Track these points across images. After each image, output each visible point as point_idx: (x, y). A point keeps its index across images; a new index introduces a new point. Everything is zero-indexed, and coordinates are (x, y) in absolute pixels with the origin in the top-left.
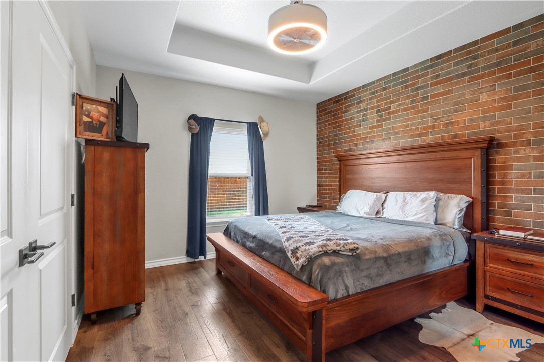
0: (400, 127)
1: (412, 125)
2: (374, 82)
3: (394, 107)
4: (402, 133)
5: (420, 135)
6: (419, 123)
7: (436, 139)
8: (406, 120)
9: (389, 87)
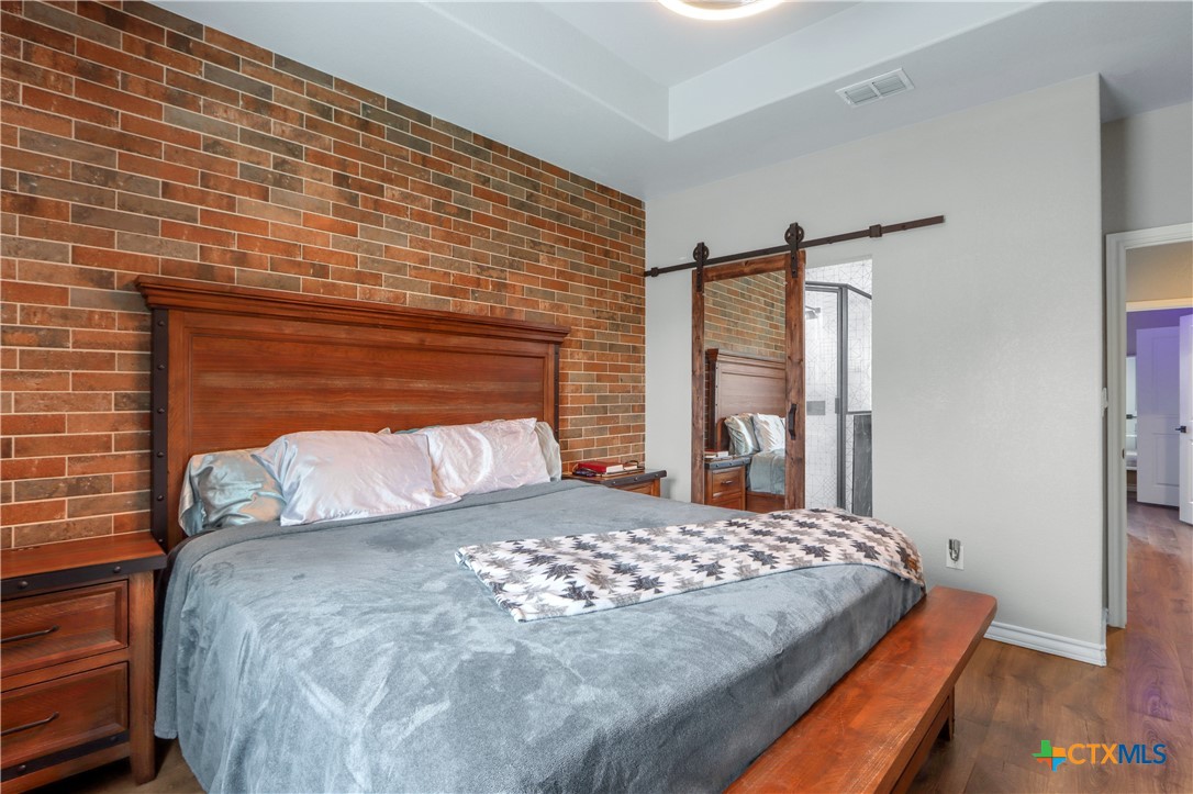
0: (407, 255)
1: (436, 261)
2: (327, 79)
3: (391, 193)
4: (413, 272)
5: (452, 292)
6: (451, 265)
7: (481, 309)
8: (425, 245)
9: (380, 131)
